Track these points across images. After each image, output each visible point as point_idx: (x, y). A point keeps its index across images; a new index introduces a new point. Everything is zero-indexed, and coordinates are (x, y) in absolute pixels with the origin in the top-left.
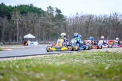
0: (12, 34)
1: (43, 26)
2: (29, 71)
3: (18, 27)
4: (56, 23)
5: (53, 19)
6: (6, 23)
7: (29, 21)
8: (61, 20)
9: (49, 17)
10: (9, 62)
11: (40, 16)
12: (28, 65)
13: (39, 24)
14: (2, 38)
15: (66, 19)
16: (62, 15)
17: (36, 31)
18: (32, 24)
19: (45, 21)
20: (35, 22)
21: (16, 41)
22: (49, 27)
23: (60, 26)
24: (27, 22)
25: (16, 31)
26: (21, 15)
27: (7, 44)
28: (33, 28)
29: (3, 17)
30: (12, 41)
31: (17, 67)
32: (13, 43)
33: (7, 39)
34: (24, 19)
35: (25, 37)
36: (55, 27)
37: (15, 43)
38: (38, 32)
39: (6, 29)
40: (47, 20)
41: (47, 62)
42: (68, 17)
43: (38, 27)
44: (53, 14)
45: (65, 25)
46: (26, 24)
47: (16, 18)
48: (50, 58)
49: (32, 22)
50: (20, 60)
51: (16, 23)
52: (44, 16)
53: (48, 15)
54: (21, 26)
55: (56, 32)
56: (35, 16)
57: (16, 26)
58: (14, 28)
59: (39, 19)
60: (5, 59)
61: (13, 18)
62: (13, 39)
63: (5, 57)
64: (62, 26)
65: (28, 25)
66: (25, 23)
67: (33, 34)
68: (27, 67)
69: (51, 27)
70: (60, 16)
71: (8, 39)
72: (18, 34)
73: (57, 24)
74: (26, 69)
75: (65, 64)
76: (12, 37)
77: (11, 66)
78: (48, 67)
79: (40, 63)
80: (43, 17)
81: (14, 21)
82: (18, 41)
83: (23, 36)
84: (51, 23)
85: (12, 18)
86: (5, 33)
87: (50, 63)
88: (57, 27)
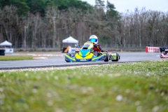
0: (47, 37)
1: (90, 26)
2: (72, 84)
3: (55, 27)
4: (107, 22)
5: (104, 17)
6: (38, 21)
7: (70, 19)
8: (114, 18)
9: (98, 15)
10: (45, 73)
11: (86, 13)
12: (71, 76)
13: (83, 24)
14: (33, 43)
15: (120, 17)
16: (115, 12)
17: (80, 33)
18: (74, 24)
19: (92, 19)
20: (78, 21)
21: (52, 47)
22: (97, 28)
23: (112, 28)
24: (67, 21)
25: (52, 33)
26: (59, 11)
27: (39, 51)
28: (75, 29)
29: (34, 14)
30: (47, 47)
31: (56, 78)
32: (48, 49)
33: (39, 44)
34: (63, 16)
35: (65, 41)
36: (105, 29)
37: (51, 49)
38: (83, 35)
39: (38, 29)
40: (94, 19)
41: (96, 73)
42: (124, 15)
43: (82, 28)
44: (103, 10)
45: (119, 25)
46: (66, 24)
47: (53, 15)
48: (99, 68)
49: (74, 21)
50: (59, 71)
51: (52, 21)
52: (90, 13)
53: (96, 12)
54: (59, 26)
55: (107, 35)
56: (79, 12)
57: (52, 26)
58: (50, 29)
59: (84, 17)
60: (39, 69)
61: (48, 16)
62: (47, 44)
63: (39, 67)
64: (116, 27)
65: (68, 25)
66: (64, 22)
67: (76, 37)
68: (69, 78)
69: (100, 27)
70: (113, 13)
71: (41, 44)
72: (55, 37)
73: (108, 24)
74: (68, 81)
75: (121, 76)
76: (47, 41)
77: (48, 77)
78: (98, 79)
79: (87, 74)
80: (89, 15)
81: (49, 19)
82: (54, 46)
83: (61, 40)
84: (100, 23)
85: (47, 14)
86: (37, 35)
87: (100, 75)
88: (109, 28)
